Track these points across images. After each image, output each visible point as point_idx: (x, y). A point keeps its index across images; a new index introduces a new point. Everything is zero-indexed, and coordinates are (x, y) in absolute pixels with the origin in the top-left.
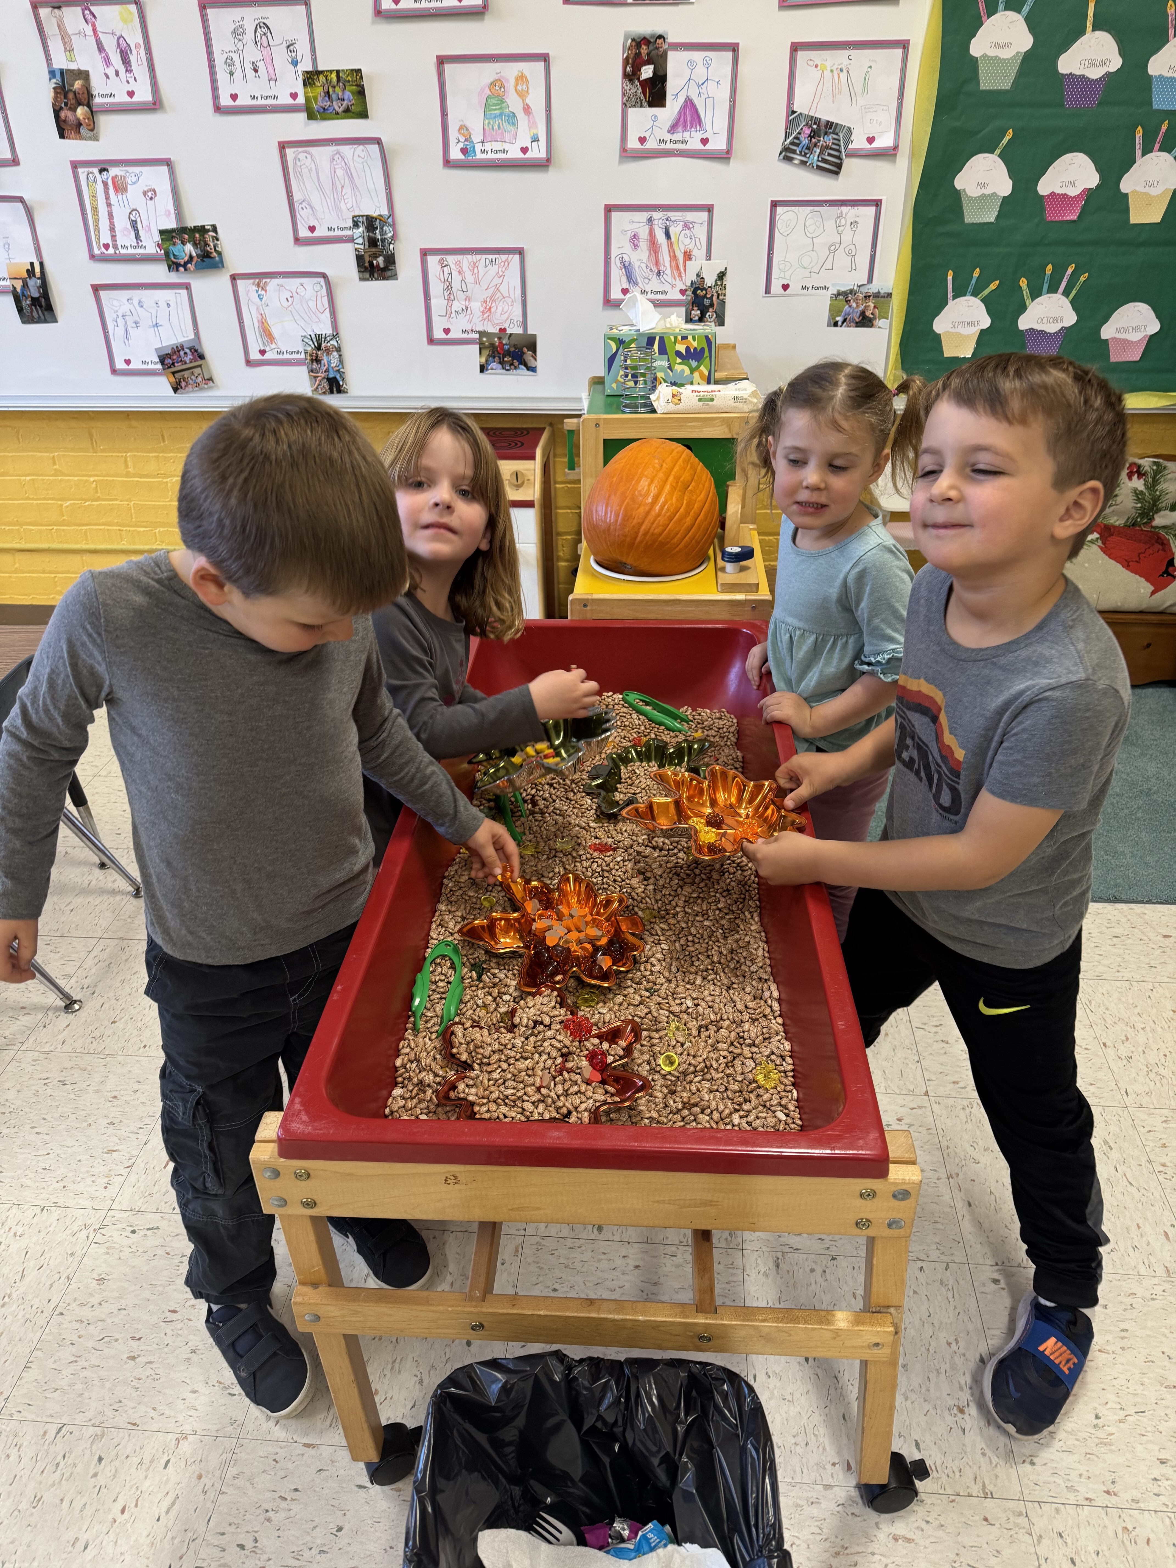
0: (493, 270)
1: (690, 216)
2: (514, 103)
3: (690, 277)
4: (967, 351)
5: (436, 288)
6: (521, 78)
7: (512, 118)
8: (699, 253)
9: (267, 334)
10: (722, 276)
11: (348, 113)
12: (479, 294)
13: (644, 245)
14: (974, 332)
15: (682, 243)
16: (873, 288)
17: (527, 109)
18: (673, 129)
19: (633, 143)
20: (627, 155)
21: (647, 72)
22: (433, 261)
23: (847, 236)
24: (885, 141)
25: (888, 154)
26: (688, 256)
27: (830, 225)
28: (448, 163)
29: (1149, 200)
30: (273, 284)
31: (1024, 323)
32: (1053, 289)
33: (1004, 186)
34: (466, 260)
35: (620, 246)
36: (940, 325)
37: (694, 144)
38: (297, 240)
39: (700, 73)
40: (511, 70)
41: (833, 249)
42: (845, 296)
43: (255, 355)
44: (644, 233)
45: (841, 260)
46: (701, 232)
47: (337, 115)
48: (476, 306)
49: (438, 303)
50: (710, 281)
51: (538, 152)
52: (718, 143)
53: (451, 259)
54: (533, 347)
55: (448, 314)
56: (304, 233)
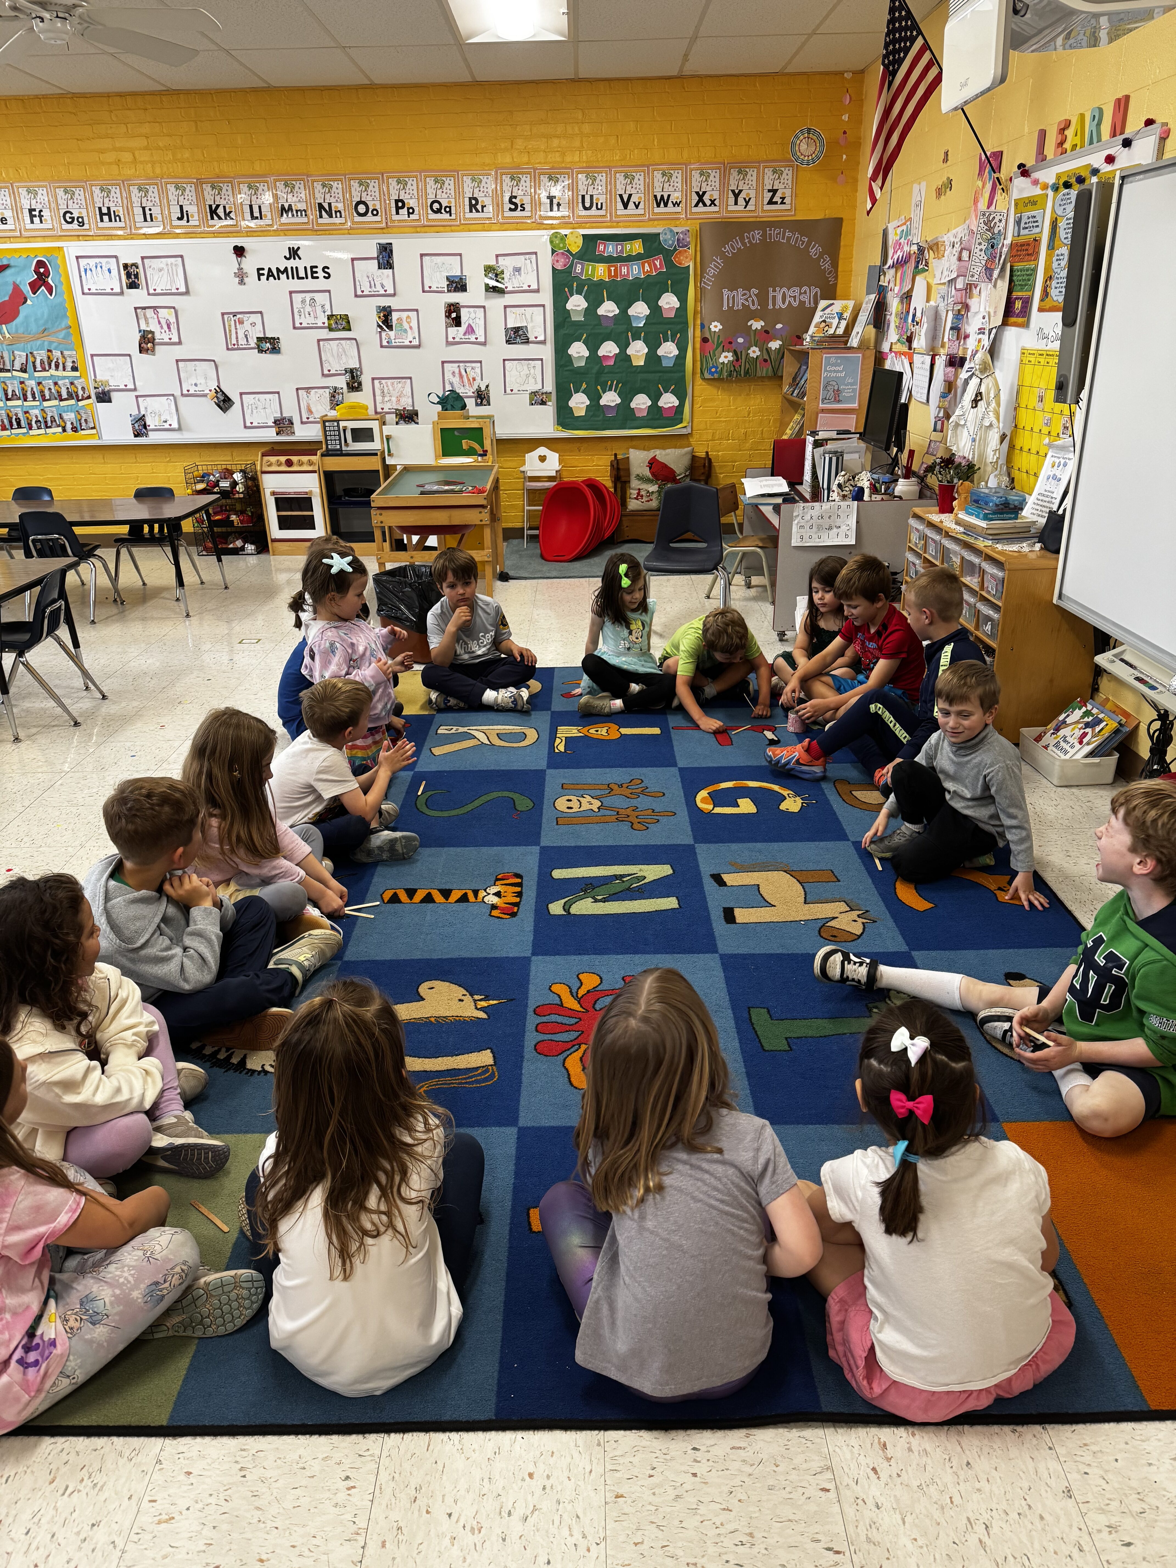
0: (400, 385)
1: (473, 365)
2: (406, 326)
3: (475, 387)
4: (583, 413)
5: (378, 392)
6: (408, 317)
7: (405, 331)
8: (478, 379)
9: (310, 411)
10: (487, 386)
11: (344, 329)
12: (395, 394)
13: (457, 375)
14: (584, 406)
15: (472, 374)
16: (544, 390)
17: (411, 328)
18: (465, 334)
19: (450, 339)
20: (448, 343)
21: (454, 315)
22: (376, 382)
23: (532, 371)
24: (541, 338)
25: (543, 342)
26: (474, 379)
27: (525, 367)
28: (382, 346)
29: (638, 357)
30: (313, 391)
31: (602, 402)
32: (610, 390)
33: (586, 353)
34: (389, 382)
35: (448, 376)
36: (572, 403)
37: (473, 339)
38: (323, 375)
39: (473, 316)
40: (404, 315)
41: (528, 376)
42: (534, 394)
43: (305, 420)
44: (457, 371)
45: (531, 380)
46: (478, 371)
47: (340, 330)
48: (394, 399)
49: (379, 398)
50: (483, 388)
51: (416, 342)
52: (481, 339)
53: (383, 381)
54: (417, 414)
55: (383, 402)
56: (326, 372)
